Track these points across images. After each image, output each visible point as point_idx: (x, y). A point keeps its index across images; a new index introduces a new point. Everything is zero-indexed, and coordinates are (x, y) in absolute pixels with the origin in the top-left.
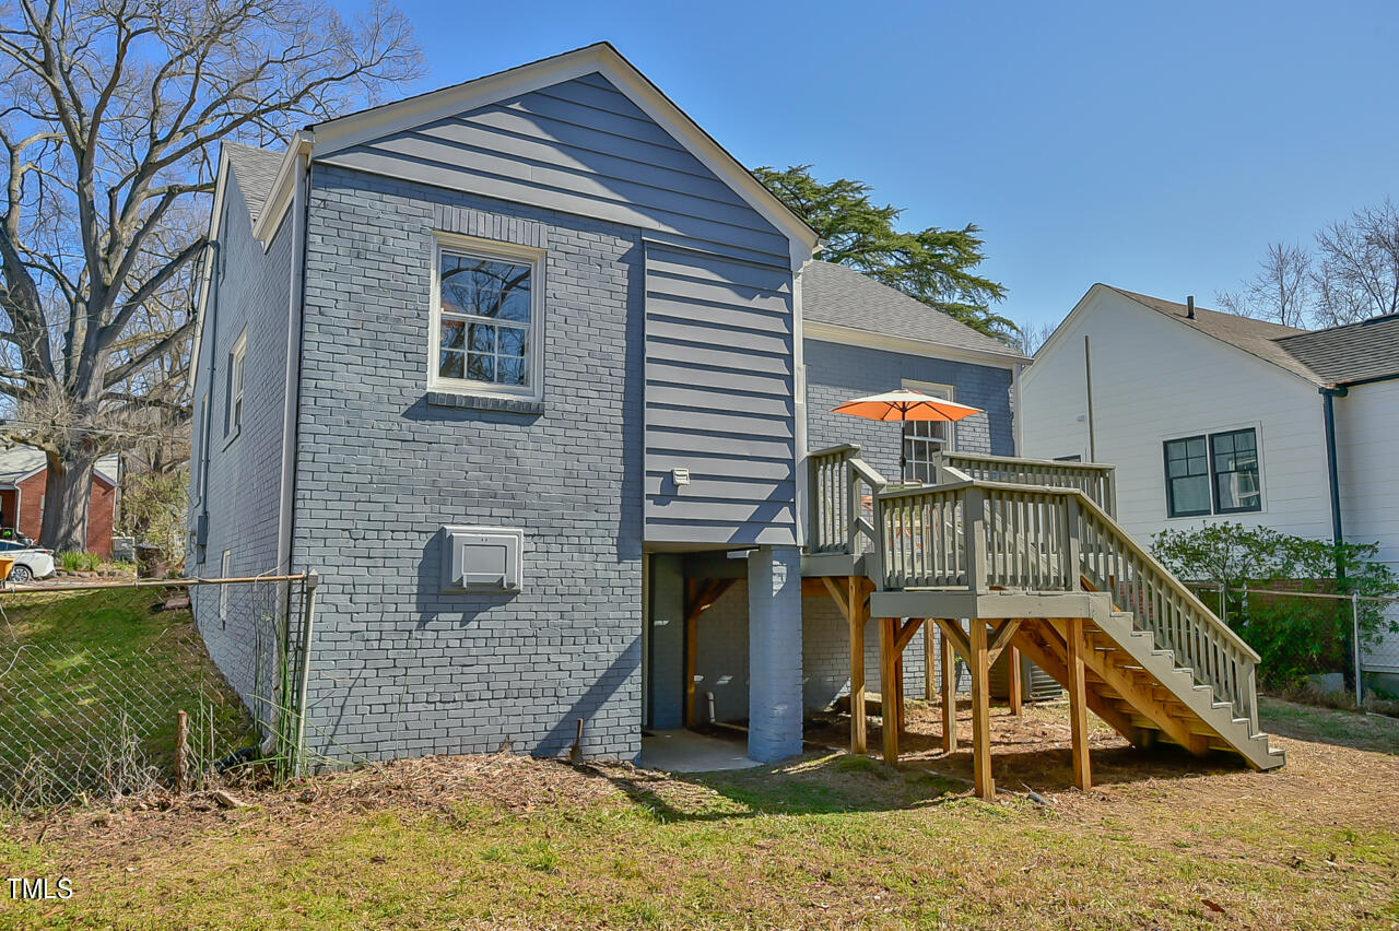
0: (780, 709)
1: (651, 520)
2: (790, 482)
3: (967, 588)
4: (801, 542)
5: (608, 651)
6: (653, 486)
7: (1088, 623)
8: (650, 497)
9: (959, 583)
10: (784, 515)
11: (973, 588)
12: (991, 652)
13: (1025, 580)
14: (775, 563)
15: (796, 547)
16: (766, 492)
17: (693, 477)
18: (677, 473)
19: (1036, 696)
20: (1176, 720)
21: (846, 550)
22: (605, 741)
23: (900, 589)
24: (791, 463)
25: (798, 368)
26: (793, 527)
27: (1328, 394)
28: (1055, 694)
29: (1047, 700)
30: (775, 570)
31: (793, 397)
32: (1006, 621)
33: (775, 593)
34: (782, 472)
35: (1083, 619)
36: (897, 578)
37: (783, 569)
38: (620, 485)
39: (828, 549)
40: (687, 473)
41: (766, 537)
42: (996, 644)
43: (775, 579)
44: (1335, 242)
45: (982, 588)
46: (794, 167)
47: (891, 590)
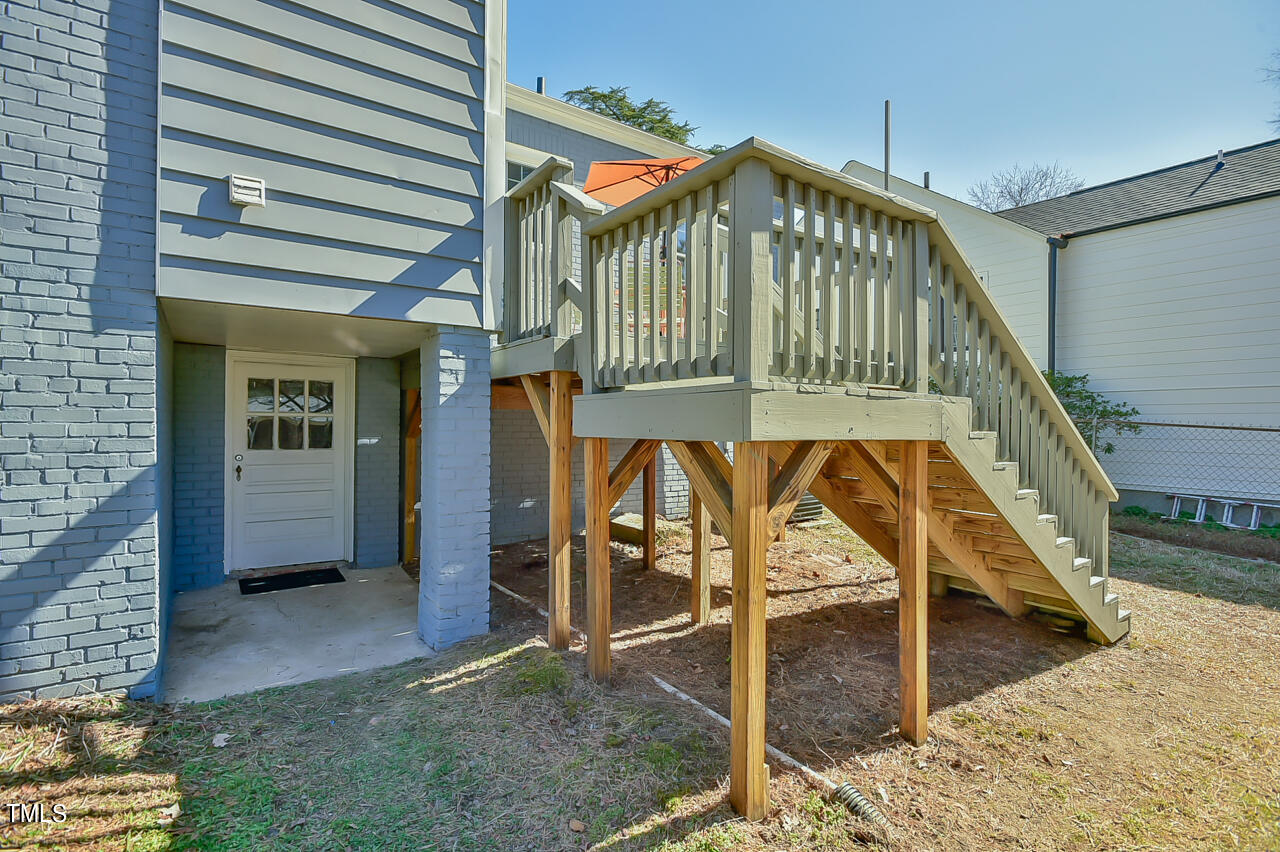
0: (450, 572)
1: (172, 260)
2: (474, 232)
3: (730, 379)
4: (490, 322)
5: (66, 497)
6: (176, 197)
7: (936, 449)
8: (170, 217)
9: (715, 369)
10: (462, 280)
11: (743, 378)
12: (775, 511)
13: (842, 367)
14: (443, 353)
15: (481, 331)
16: (429, 241)
17: (274, 195)
18: (237, 182)
19: (798, 516)
20: (995, 573)
21: (548, 332)
22: (63, 659)
23: (620, 389)
24: (477, 203)
25: (494, 61)
26: (477, 301)
27: (1053, 243)
28: (816, 514)
29: (807, 520)
30: (443, 364)
31: (481, 102)
32: (804, 447)
33: (442, 400)
34: (462, 215)
35: (930, 443)
36: (614, 369)
37: (460, 364)
38: (98, 187)
39: (531, 333)
40: (263, 187)
41: (427, 311)
42: (786, 493)
43: (444, 377)
44: (980, 195)
45: (759, 378)
46: (615, 88)
47: (606, 390)
